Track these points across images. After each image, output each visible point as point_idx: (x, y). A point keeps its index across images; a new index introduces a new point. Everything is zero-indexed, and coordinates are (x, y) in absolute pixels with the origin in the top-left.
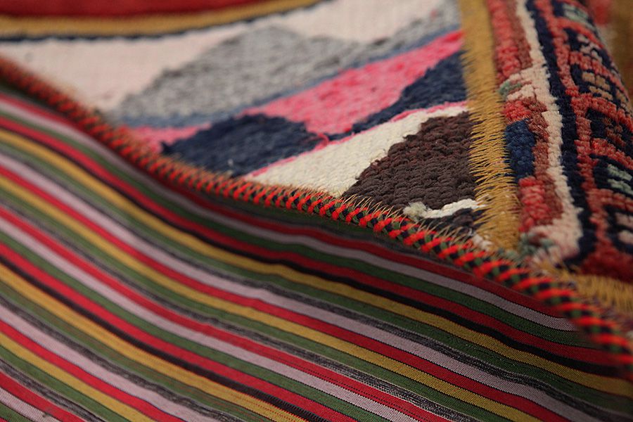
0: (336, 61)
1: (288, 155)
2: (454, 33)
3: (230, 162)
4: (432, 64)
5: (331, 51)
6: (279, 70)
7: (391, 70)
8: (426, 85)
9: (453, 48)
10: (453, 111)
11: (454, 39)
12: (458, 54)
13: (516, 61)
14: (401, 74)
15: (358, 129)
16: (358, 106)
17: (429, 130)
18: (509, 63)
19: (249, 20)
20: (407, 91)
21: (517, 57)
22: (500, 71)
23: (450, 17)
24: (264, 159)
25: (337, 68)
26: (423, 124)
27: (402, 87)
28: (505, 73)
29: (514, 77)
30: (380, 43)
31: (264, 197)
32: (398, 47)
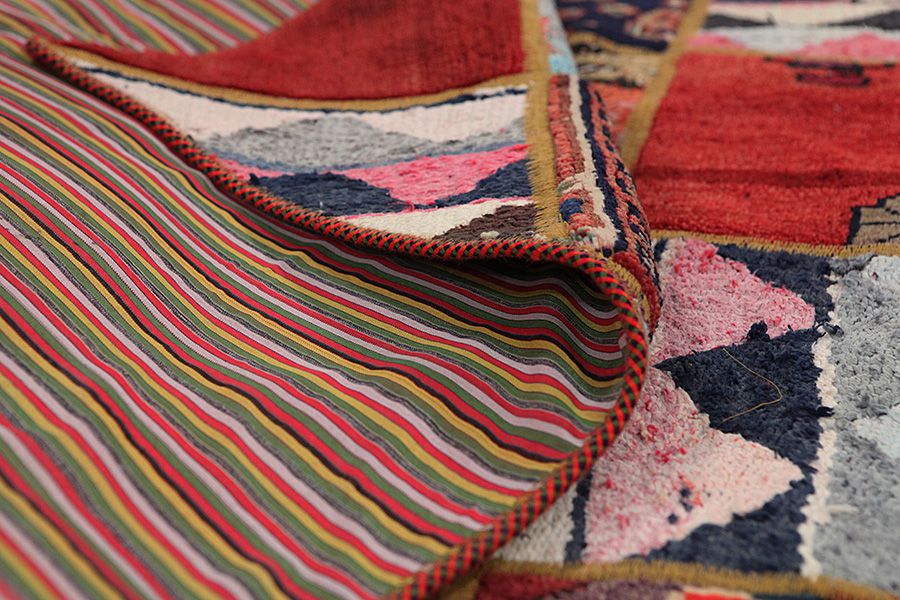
0: (412, 150)
1: (377, 211)
2: (522, 145)
3: (321, 204)
4: (503, 166)
5: (406, 143)
6: (357, 148)
7: (464, 163)
8: (498, 181)
9: (519, 156)
10: (522, 202)
11: (521, 149)
12: (524, 161)
13: (572, 168)
14: (475, 168)
15: (440, 204)
16: (437, 187)
17: (502, 213)
18: (565, 169)
19: (327, 111)
20: (482, 183)
21: (573, 165)
22: (559, 175)
23: (516, 135)
24: (353, 208)
25: (413, 155)
26: (498, 209)
27: (477, 180)
28: (563, 176)
29: (568, 179)
30: (452, 142)
31: (358, 235)
32: (469, 147)
